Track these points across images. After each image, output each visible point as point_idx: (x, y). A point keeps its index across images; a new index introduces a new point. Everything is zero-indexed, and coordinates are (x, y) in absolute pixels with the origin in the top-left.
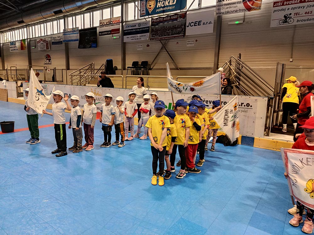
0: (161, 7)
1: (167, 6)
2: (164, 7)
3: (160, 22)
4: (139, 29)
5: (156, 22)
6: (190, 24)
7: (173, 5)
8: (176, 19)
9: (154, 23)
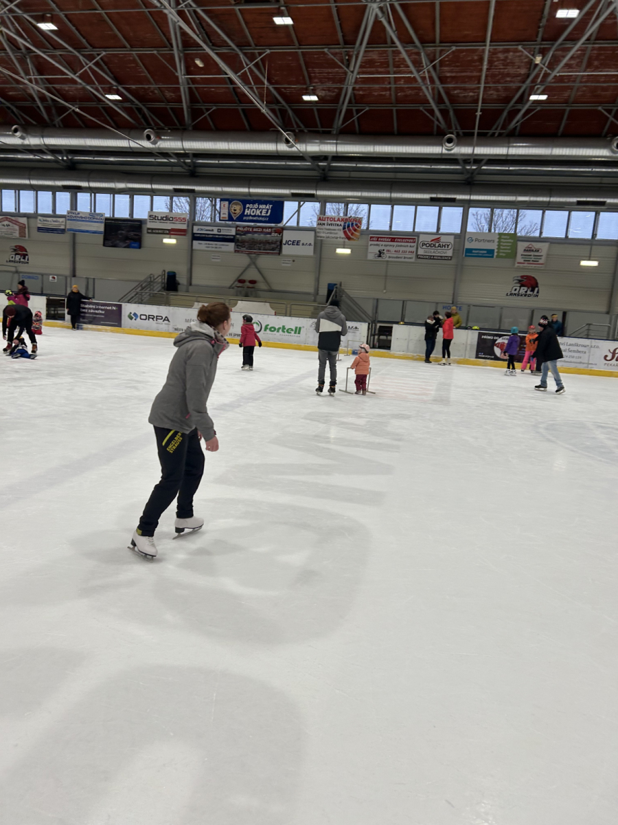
0: (250, 215)
1: (259, 216)
2: (255, 216)
3: (248, 232)
4: (219, 235)
5: (242, 231)
6: (287, 242)
7: (266, 217)
8: (270, 233)
9: (240, 232)
